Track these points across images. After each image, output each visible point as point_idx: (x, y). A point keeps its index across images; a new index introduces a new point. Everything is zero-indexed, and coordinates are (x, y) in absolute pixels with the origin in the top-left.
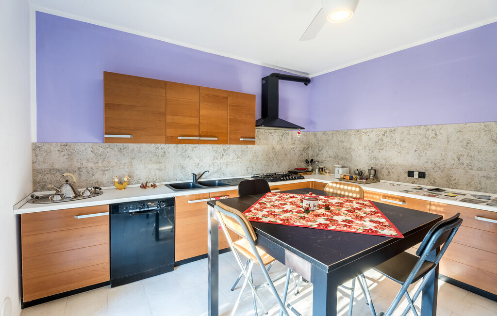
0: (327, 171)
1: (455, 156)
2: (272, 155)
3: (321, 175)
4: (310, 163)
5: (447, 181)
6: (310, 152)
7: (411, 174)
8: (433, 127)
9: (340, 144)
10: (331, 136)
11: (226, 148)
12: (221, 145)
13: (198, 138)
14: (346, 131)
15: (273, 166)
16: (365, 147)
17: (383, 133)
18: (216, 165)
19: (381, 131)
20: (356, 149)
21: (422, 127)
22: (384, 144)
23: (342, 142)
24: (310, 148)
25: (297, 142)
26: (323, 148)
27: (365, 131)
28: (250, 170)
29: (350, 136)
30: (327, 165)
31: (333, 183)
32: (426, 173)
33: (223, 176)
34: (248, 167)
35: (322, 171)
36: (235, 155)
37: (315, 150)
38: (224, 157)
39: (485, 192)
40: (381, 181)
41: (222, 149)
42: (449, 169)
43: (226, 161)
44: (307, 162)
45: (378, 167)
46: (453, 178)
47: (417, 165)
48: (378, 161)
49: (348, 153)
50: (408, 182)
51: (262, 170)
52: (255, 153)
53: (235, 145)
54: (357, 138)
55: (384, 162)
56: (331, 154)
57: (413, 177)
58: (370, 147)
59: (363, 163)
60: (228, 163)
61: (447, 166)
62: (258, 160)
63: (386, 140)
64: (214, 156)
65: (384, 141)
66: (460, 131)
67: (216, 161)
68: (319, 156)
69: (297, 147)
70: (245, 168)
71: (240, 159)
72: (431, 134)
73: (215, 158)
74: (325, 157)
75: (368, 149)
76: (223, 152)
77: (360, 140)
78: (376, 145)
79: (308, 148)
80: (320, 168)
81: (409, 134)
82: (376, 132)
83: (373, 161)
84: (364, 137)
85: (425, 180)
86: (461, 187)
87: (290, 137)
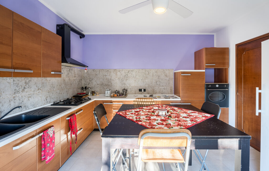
0: (97, 93)
1: (155, 81)
2: (63, 85)
3: (93, 96)
4: (84, 89)
5: (153, 92)
6: (83, 82)
7: (140, 90)
8: (148, 70)
9: (104, 77)
10: (98, 72)
11: (28, 81)
12: (23, 78)
13: (12, 70)
14: (108, 70)
15: (64, 93)
16: (119, 78)
17: (128, 71)
18: (17, 99)
19: (127, 70)
20: (114, 80)
21: (144, 70)
22: (128, 77)
23: (106, 76)
24: (83, 79)
25: (76, 75)
26: (93, 80)
27: (119, 70)
28: (48, 100)
29: (110, 72)
30: (97, 89)
31: (136, 99)
32: (146, 89)
33: (25, 109)
34: (47, 97)
35: (94, 93)
36: (36, 87)
37: (87, 81)
38: (26, 90)
39: (164, 94)
40: (128, 95)
41: (24, 82)
42: (154, 87)
43: (28, 94)
44: (82, 88)
45: (126, 88)
46: (155, 90)
47: (142, 86)
48: (126, 85)
49: (109, 82)
50: (139, 94)
51: (57, 98)
52: (52, 84)
53: (36, 78)
54: (115, 73)
55: (129, 85)
56: (99, 83)
57: (142, 91)
58: (122, 78)
59: (118, 87)
60: (30, 96)
61: (153, 86)
62: (54, 90)
63: (129, 75)
64: (15, 90)
65: (128, 75)
66: (156, 72)
67: (17, 95)
68: (90, 84)
69: (77, 79)
70: (45, 98)
71: (40, 91)
72: (147, 73)
73: (16, 92)
74: (94, 84)
75: (120, 79)
76: (25, 84)
77: (116, 74)
78: (125, 77)
79: (82, 79)
80: (92, 92)
81: (139, 72)
82: (125, 71)
83: (123, 85)
84: (118, 73)
85: (146, 92)
86: (157, 93)
87: (73, 72)
